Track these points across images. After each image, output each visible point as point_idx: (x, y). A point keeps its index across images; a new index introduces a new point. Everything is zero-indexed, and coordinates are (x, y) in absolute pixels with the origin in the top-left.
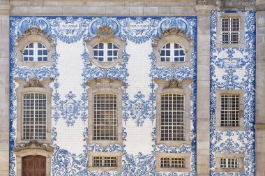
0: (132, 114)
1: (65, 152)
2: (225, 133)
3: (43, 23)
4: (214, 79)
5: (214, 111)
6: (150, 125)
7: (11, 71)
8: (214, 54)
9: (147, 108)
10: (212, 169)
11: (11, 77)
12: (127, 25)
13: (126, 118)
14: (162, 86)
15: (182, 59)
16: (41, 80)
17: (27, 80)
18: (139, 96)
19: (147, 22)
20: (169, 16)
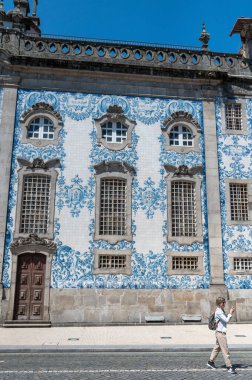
0: (142, 204)
2: (236, 228)
3: (52, 97)
4: (222, 166)
5: (224, 202)
6: (161, 217)
7: (13, 148)
8: (220, 140)
10: (226, 271)
11: (13, 156)
12: (136, 104)
13: (136, 208)
14: (172, 174)
15: (190, 143)
16: (45, 161)
17: (31, 160)
18: (149, 183)
19: (156, 103)
20: (177, 99)
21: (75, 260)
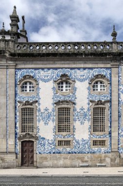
0: (78, 119)
1: (44, 139)
3: (32, 72)
4: (120, 100)
5: (120, 116)
6: (88, 124)
7: (15, 97)
8: (120, 87)
9: (86, 115)
10: (119, 146)
11: (15, 101)
12: (75, 72)
13: (75, 120)
14: (94, 104)
15: (104, 90)
16: (31, 102)
17: (24, 102)
18: (82, 109)
19: (86, 71)
20: (97, 68)
21: (47, 142)
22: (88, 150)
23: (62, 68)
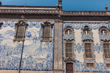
1: (78, 61)
3: (71, 24)
6: (102, 53)
7: (63, 37)
9: (100, 48)
11: (63, 39)
12: (91, 25)
13: (95, 51)
14: (103, 42)
15: (106, 34)
16: (71, 40)
17: (67, 39)
18: (97, 44)
19: (96, 24)
20: (102, 23)
21: (81, 64)
22: (104, 70)
23: (85, 23)
